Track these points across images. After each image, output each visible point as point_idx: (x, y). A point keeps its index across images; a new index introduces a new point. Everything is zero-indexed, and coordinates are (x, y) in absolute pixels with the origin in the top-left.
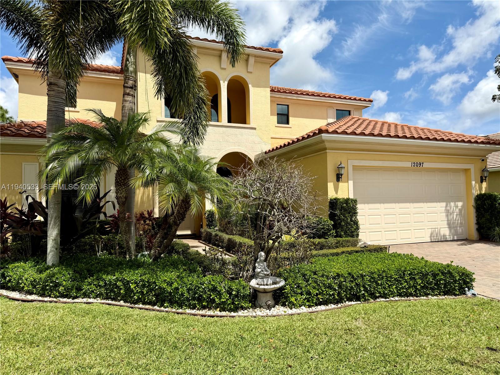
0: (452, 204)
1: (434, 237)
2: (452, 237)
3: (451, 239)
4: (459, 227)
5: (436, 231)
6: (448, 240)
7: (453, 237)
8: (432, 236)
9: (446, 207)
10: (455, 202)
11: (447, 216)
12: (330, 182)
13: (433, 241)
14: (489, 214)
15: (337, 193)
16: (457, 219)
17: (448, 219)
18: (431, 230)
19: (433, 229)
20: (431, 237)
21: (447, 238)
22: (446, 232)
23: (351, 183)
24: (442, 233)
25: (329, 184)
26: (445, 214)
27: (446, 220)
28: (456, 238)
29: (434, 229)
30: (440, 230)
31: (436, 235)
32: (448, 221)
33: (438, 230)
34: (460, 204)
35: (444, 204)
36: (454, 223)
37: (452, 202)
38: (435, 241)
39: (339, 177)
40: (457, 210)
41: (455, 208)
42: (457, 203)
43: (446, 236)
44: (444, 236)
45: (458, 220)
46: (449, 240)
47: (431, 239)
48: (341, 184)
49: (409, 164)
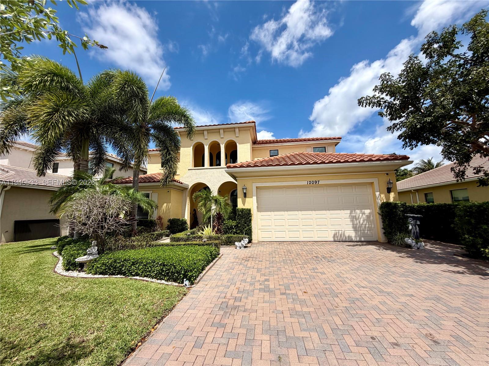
0: (358, 211)
1: (337, 237)
2: (358, 238)
3: (358, 240)
4: (367, 230)
5: (340, 233)
6: (354, 240)
7: (360, 238)
8: (336, 236)
9: (351, 214)
10: (361, 209)
11: (352, 221)
12: (239, 198)
13: (336, 240)
14: (388, 221)
15: (244, 205)
16: (364, 224)
17: (353, 223)
18: (334, 231)
19: (336, 231)
20: (334, 237)
21: (352, 239)
22: (351, 233)
23: (255, 198)
24: (347, 235)
25: (238, 199)
26: (349, 219)
27: (351, 224)
28: (363, 239)
29: (338, 231)
30: (344, 232)
31: (339, 236)
32: (353, 225)
33: (342, 232)
34: (367, 212)
35: (349, 212)
36: (360, 227)
37: (358, 210)
38: (338, 240)
39: (245, 195)
40: (364, 216)
41: (361, 215)
42: (363, 211)
43: (351, 237)
44: (349, 237)
45: (366, 225)
46: (356, 240)
47: (334, 239)
48: (247, 199)
49: (305, 183)
